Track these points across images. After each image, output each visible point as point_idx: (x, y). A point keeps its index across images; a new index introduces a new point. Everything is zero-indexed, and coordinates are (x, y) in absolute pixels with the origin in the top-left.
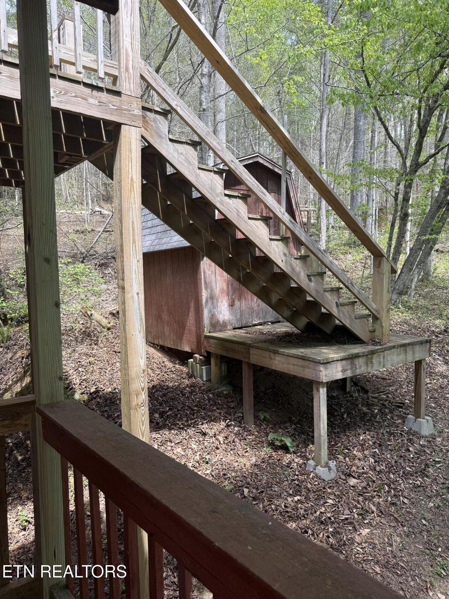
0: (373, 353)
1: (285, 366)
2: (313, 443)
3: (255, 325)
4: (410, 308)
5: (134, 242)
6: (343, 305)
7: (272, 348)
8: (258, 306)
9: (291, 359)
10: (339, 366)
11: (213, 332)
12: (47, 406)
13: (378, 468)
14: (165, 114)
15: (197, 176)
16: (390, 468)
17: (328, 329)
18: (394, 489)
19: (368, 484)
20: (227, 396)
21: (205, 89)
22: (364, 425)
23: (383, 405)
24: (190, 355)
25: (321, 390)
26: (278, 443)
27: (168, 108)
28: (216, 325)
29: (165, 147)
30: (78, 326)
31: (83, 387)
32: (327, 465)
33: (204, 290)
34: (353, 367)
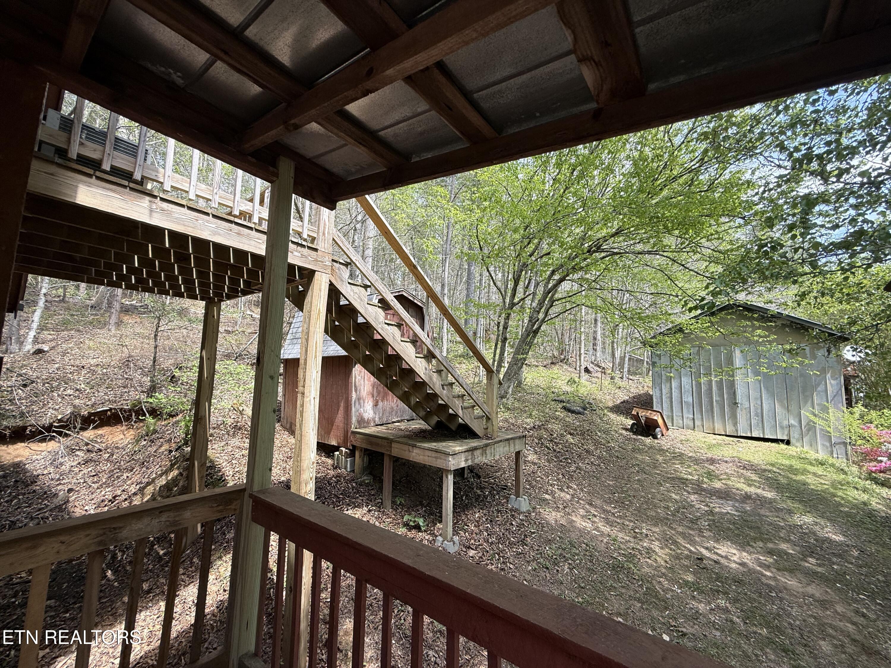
0: (487, 445)
1: (421, 457)
2: (440, 522)
3: (393, 422)
4: (509, 409)
5: (316, 357)
6: (466, 408)
7: (411, 442)
8: (397, 406)
9: (426, 451)
10: (463, 457)
11: (359, 428)
12: (259, 492)
13: (490, 541)
14: (346, 265)
15: (366, 309)
16: (499, 539)
17: (453, 427)
18: (503, 557)
19: (483, 554)
20: (367, 485)
21: (358, 231)
22: (479, 505)
23: (492, 487)
24: (337, 448)
25: (449, 476)
26: (412, 524)
27: (349, 261)
28: (362, 422)
29: (345, 287)
30: (230, 421)
31: (237, 478)
32: (452, 540)
33: (354, 392)
34: (473, 458)
